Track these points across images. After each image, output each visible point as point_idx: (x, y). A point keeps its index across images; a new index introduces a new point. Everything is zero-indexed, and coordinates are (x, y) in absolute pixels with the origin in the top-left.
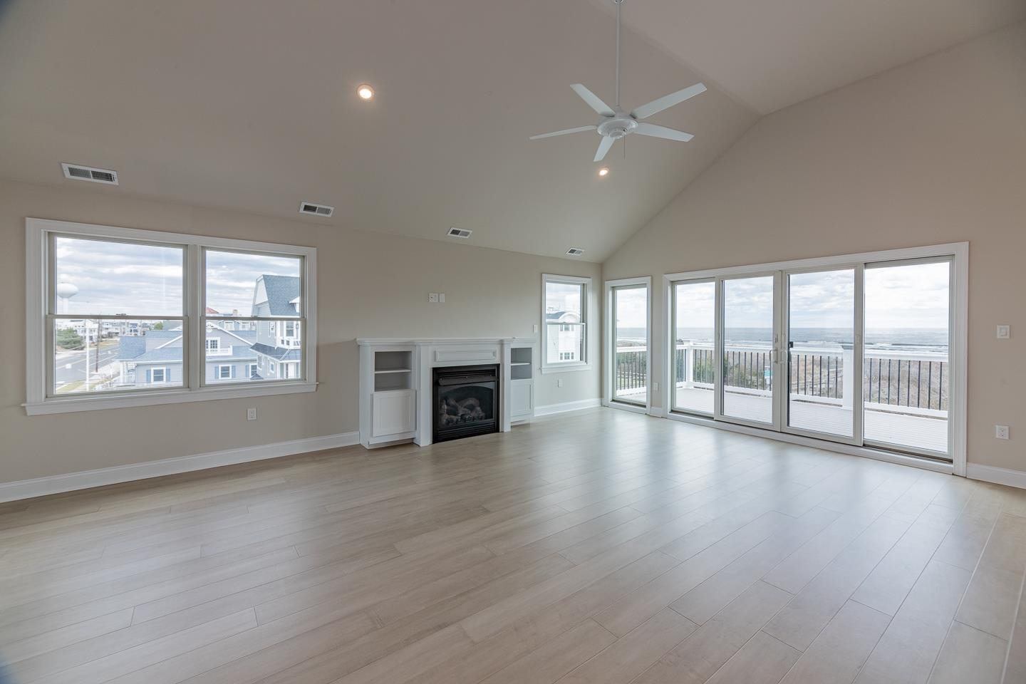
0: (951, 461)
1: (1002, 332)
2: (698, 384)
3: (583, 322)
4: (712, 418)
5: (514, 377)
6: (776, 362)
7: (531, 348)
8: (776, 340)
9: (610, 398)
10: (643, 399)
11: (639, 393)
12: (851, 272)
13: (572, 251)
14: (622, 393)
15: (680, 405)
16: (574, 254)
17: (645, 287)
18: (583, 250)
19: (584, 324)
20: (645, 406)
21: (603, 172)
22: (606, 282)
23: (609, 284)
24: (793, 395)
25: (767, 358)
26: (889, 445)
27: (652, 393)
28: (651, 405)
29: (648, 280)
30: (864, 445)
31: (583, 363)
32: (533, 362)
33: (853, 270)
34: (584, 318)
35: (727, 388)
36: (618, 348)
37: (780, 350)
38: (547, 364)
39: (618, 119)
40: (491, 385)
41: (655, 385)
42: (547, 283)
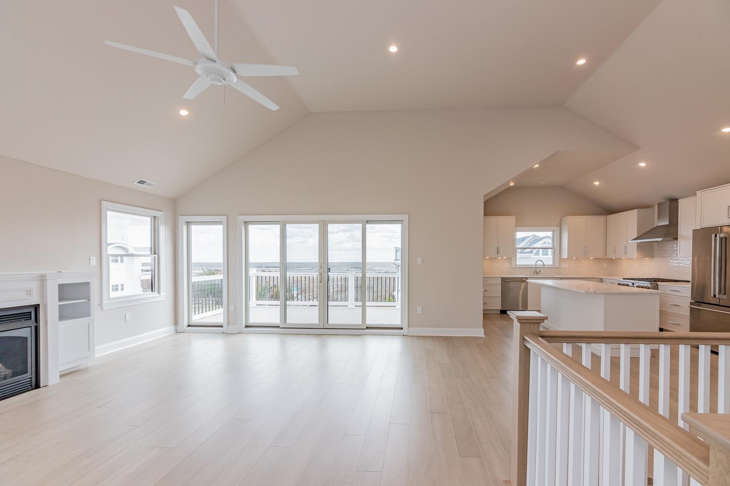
0: (402, 329)
1: (420, 260)
2: (260, 302)
3: (155, 254)
4: (278, 327)
5: (62, 317)
6: (321, 282)
7: (88, 283)
8: (321, 267)
9: (186, 324)
10: (220, 320)
11: (216, 315)
12: (361, 225)
13: (142, 182)
14: (197, 318)
15: (253, 320)
16: (143, 185)
17: (221, 224)
18: (155, 183)
19: (156, 256)
20: (222, 326)
21: (184, 113)
22: (180, 218)
23: (182, 219)
24: (330, 303)
25: (315, 278)
26: (379, 325)
27: (228, 314)
28: (228, 325)
29: (224, 218)
30: (367, 328)
31: (155, 294)
32: (92, 299)
33: (361, 224)
34: (155, 250)
35: (288, 303)
36: (193, 278)
37: (323, 274)
38: (109, 298)
39: (217, 66)
40: (26, 332)
41: (232, 307)
42: (108, 212)
